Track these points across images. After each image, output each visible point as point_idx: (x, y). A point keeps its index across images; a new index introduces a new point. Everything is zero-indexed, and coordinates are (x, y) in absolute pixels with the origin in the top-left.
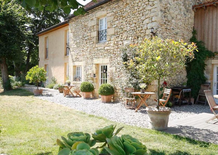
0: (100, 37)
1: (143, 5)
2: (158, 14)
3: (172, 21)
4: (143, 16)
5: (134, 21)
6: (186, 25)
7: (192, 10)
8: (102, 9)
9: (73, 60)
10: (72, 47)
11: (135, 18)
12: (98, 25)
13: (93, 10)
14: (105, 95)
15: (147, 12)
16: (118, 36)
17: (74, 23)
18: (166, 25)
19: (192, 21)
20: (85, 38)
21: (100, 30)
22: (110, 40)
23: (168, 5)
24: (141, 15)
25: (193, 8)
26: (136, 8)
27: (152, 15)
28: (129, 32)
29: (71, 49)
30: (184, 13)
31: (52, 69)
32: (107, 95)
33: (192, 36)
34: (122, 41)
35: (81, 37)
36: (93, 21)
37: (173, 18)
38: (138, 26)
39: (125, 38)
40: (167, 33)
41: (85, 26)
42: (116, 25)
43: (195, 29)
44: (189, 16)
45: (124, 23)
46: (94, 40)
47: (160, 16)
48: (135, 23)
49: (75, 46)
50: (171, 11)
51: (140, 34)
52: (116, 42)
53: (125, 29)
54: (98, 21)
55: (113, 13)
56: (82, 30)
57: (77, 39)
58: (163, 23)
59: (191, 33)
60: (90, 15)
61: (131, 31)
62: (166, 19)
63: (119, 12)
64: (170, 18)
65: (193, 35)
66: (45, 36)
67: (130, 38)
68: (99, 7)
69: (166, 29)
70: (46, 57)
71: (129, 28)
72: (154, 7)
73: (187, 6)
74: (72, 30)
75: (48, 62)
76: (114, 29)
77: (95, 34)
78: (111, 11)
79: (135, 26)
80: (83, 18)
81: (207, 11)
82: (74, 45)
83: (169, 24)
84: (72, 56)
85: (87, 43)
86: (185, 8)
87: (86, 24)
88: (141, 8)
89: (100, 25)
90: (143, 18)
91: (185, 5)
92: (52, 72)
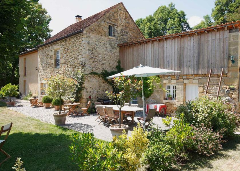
0: (57, 63)
1: (78, 45)
2: (87, 53)
3: (99, 56)
4: (78, 52)
5: (74, 56)
6: (112, 57)
7: (117, 47)
8: (57, 44)
9: (40, 79)
10: (40, 69)
11: (74, 54)
12: (55, 55)
13: (52, 44)
14: (57, 105)
15: (80, 51)
16: (66, 64)
17: (41, 51)
18: (93, 59)
19: (117, 54)
20: (47, 63)
21: (57, 59)
22: (62, 67)
23: (95, 46)
24: (77, 52)
25: (118, 46)
26: (75, 47)
27: (83, 53)
28: (71, 62)
29: (39, 70)
30: (110, 50)
31: (29, 84)
32: (58, 105)
33: (117, 64)
34: (68, 68)
35: (45, 62)
36: (52, 52)
37: (99, 54)
38: (76, 59)
39: (69, 66)
40: (94, 64)
41: (48, 55)
42: (64, 57)
43: (120, 60)
44: (115, 51)
45: (69, 56)
46: (53, 65)
47: (88, 53)
48: (75, 57)
49: (42, 69)
50: (98, 49)
51: (77, 64)
52: (64, 69)
53: (69, 60)
54: (55, 52)
55: (63, 48)
56: (46, 57)
57: (43, 63)
58: (91, 58)
59: (117, 63)
60: (50, 47)
61: (72, 62)
62: (93, 55)
63: (66, 48)
64: (96, 54)
65: (119, 64)
66: (24, 57)
67: (72, 66)
68: (55, 42)
69: (94, 61)
70: (25, 74)
71: (71, 60)
72: (83, 48)
73: (113, 45)
74: (40, 56)
75: (27, 79)
76: (63, 59)
77: (53, 61)
78: (62, 47)
79: (74, 59)
80: (46, 48)
81: (126, 48)
82: (41, 67)
83: (96, 58)
84: (40, 76)
85: (49, 67)
86: (111, 46)
87: (48, 53)
88: (77, 47)
89: (57, 55)
90: (78, 54)
91: (111, 44)
92: (29, 87)
